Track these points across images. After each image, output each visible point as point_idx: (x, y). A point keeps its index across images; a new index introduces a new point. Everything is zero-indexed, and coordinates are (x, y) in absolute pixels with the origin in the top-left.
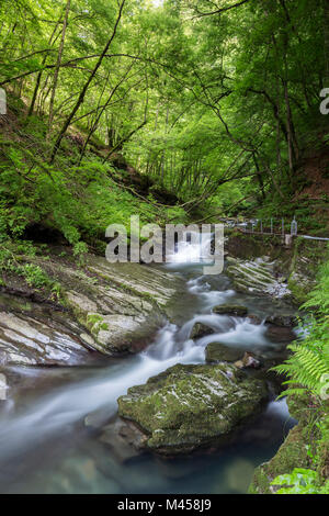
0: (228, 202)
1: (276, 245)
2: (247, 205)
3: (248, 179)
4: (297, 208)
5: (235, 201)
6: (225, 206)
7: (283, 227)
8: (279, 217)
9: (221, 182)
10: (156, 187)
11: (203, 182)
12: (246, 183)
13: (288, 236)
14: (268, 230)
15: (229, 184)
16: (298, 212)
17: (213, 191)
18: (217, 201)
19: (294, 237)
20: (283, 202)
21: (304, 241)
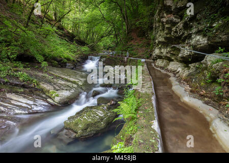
0: (105, 45)
1: (122, 61)
2: (112, 46)
3: (112, 36)
4: (129, 48)
5: (108, 44)
6: (104, 46)
7: (124, 55)
8: (123, 51)
9: (102, 37)
10: (76, 38)
11: (96, 37)
12: (111, 37)
13: (126, 58)
14: (119, 56)
15: (106, 38)
16: (129, 49)
17: (100, 40)
18: (101, 44)
19: (127, 58)
20: (124, 46)
21: (131, 60)
